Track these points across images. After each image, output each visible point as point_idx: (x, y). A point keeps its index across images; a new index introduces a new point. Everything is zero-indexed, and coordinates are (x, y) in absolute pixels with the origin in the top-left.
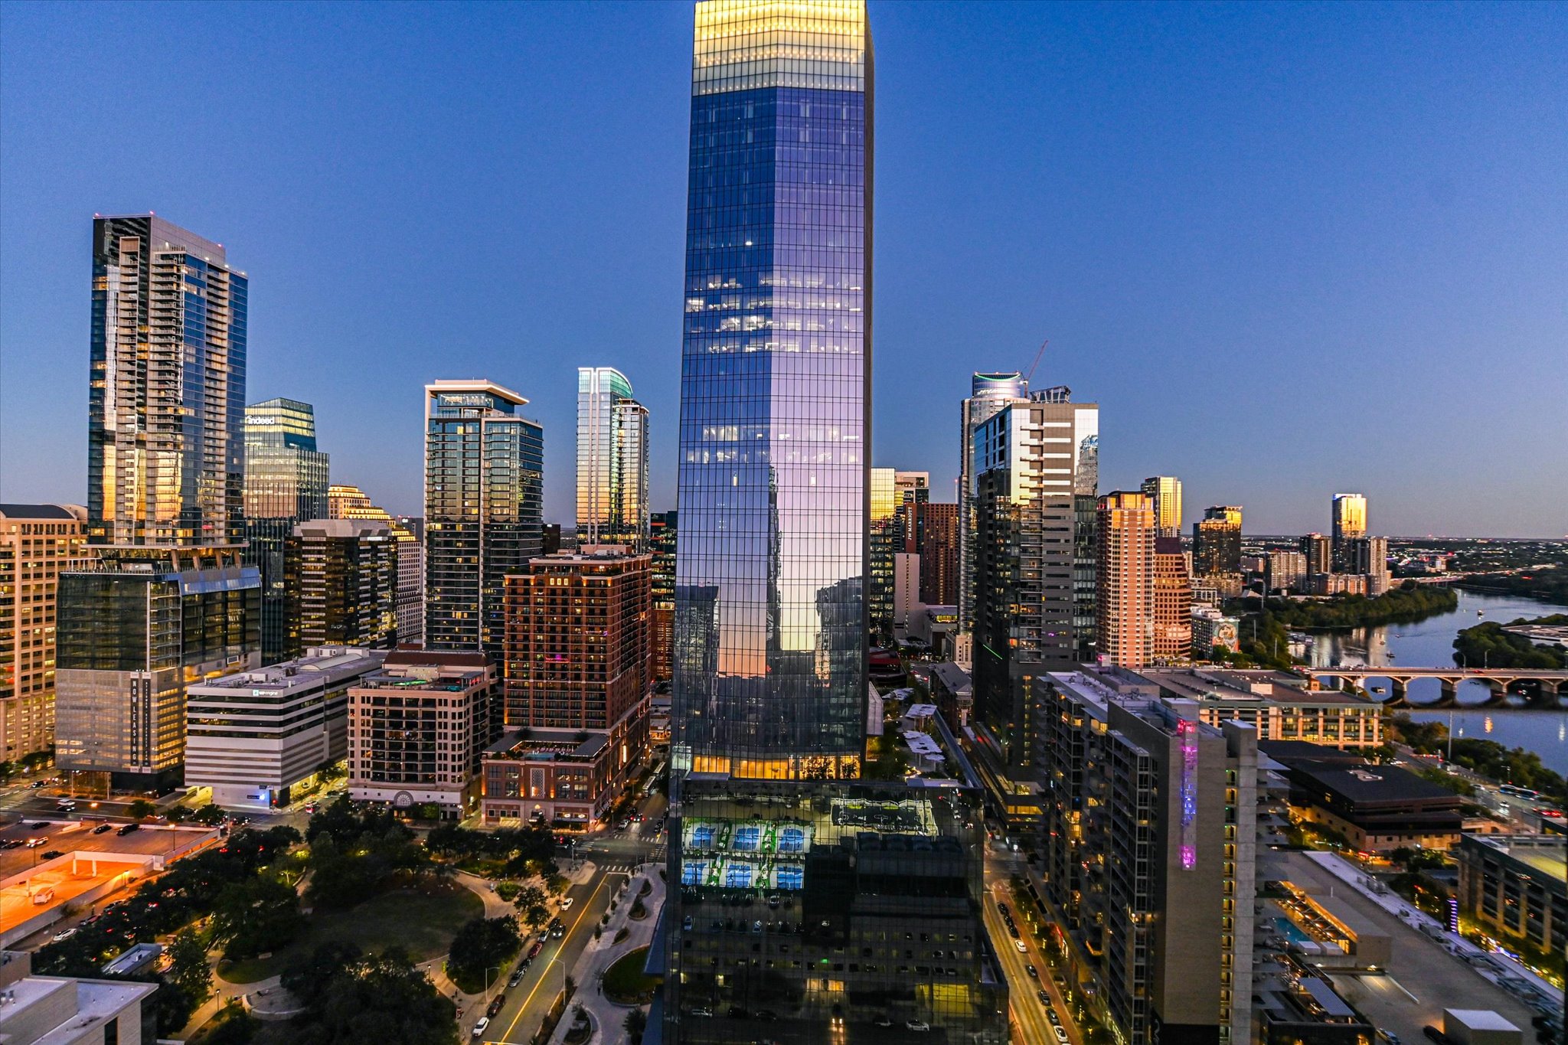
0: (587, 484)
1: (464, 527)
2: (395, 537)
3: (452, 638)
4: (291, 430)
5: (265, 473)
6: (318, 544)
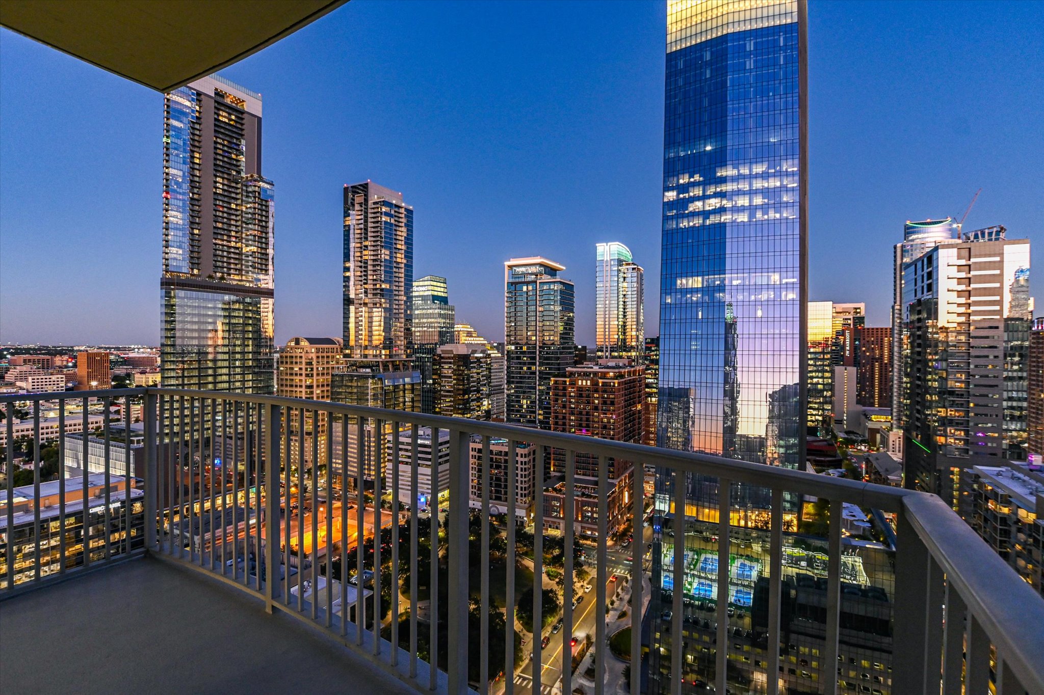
0: (603, 319)
1: (527, 349)
2: (490, 354)
3: (521, 416)
4: (436, 293)
5: (423, 318)
6: (449, 358)
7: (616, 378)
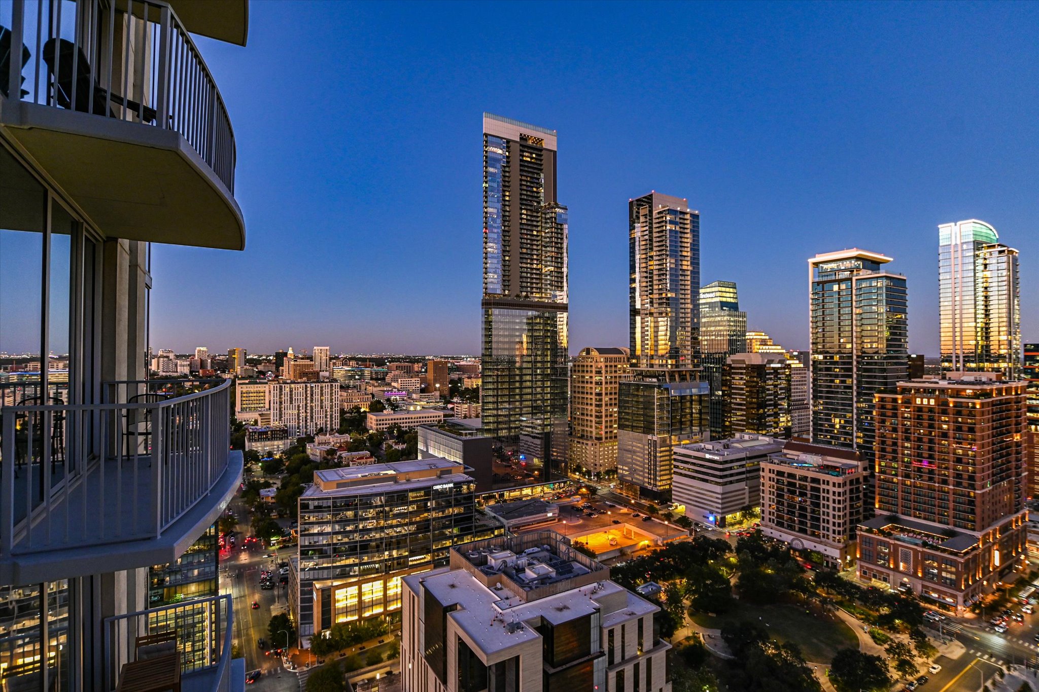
0: (951, 321)
1: (840, 358)
2: (789, 365)
3: (832, 437)
4: (724, 300)
5: (711, 326)
6: (741, 368)
7: (976, 396)
